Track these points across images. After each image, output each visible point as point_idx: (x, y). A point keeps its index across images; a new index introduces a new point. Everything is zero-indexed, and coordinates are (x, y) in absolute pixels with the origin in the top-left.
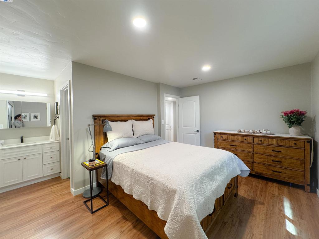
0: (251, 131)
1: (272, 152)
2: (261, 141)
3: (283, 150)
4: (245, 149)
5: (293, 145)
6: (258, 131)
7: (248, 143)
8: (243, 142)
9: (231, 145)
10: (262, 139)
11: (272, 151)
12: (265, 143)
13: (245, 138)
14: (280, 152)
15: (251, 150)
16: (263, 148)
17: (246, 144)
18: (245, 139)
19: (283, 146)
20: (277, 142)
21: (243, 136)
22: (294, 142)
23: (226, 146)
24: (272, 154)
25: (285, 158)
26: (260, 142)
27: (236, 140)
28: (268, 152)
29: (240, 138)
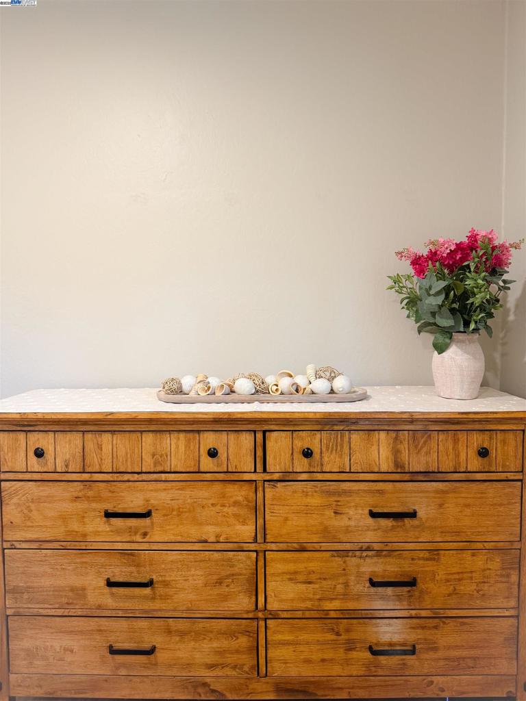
1: (370, 521)
2: (307, 454)
4: (210, 532)
5: (475, 463)
6: (285, 384)
7: (231, 478)
8: (195, 475)
9: (109, 515)
10: (315, 442)
12: (332, 462)
13: (209, 440)
14: (413, 515)
15: (246, 531)
16: (316, 501)
17: (217, 487)
18: (213, 454)
19: (427, 476)
20: (396, 452)
21: (193, 426)
22: (477, 440)
23: (75, 526)
24: (369, 537)
25: (434, 554)
26: (301, 464)
27: (148, 465)
28: (347, 530)
29: (177, 451)
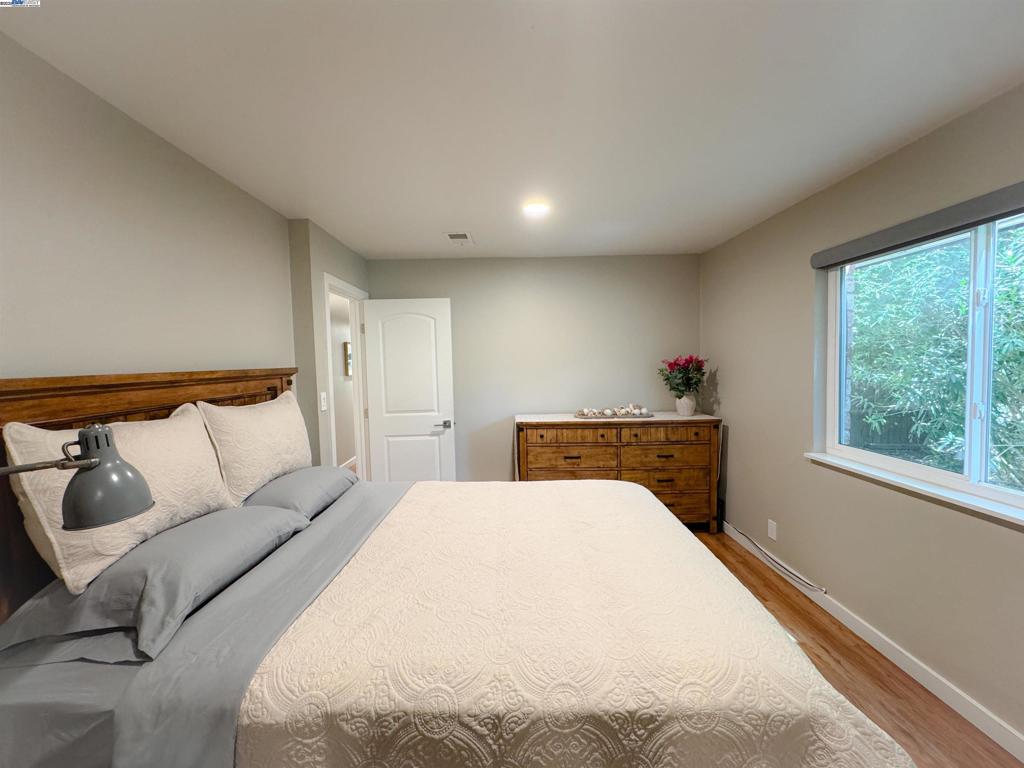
0: (608, 412)
1: (657, 459)
2: (636, 436)
3: (675, 451)
4: (601, 464)
5: (694, 438)
6: (623, 411)
7: (609, 445)
8: (596, 444)
9: (566, 458)
10: (639, 431)
11: (659, 456)
12: (644, 439)
13: (601, 431)
14: (672, 456)
15: (614, 463)
16: (638, 452)
17: (604, 448)
18: (603, 436)
19: (677, 442)
20: (667, 435)
21: (595, 426)
22: (694, 430)
23: (554, 463)
24: (657, 465)
25: (680, 470)
26: (633, 440)
27: (580, 440)
28: (650, 462)
29: (589, 434)
